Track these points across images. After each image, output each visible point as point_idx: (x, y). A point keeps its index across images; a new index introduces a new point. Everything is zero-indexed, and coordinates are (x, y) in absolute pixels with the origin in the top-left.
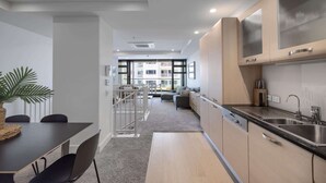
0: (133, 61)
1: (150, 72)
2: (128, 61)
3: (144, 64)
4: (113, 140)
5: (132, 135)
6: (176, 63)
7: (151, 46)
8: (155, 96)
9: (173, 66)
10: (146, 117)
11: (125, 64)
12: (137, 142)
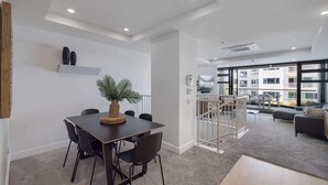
0: (237, 68)
1: (271, 81)
2: (231, 69)
3: (261, 70)
4: (195, 148)
5: (215, 150)
6: (304, 67)
7: (254, 48)
8: (262, 111)
9: (300, 72)
10: (240, 135)
11: (227, 72)
12: (217, 158)
